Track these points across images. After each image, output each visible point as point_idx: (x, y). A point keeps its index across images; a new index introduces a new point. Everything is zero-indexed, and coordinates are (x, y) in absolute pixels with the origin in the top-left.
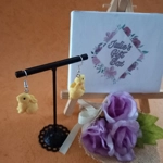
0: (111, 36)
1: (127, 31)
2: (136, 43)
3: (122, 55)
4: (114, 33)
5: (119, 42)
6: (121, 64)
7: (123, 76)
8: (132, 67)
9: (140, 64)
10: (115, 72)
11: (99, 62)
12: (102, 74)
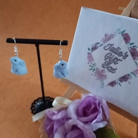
1: (127, 38)
2: (134, 54)
3: (116, 61)
4: (112, 36)
5: (115, 46)
6: (113, 70)
7: (112, 84)
8: (124, 78)
9: (133, 79)
10: (106, 76)
11: (93, 60)
12: (93, 73)
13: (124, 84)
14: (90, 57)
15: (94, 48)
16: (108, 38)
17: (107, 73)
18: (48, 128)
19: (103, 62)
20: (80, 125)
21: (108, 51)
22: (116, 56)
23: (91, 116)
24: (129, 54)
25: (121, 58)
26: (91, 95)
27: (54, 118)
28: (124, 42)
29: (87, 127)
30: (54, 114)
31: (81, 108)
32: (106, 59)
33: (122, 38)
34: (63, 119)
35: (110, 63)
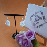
0: (37, 13)
1: (42, 13)
2: (44, 18)
3: (38, 20)
4: (38, 12)
5: (39, 16)
6: (37, 23)
7: (37, 27)
8: (41, 25)
10: (35, 25)
11: (32, 20)
12: (32, 24)
13: (41, 27)
14: (31, 19)
15: (32, 16)
16: (36, 13)
17: (36, 24)
18: (18, 39)
19: (35, 20)
20: (27, 39)
21: (36, 17)
22: (39, 18)
23: (30, 36)
24: (42, 18)
25: (40, 19)
26: (31, 30)
27: (20, 36)
28: (41, 14)
29: (29, 39)
30: (20, 35)
31: (28, 34)
32: (36, 19)
33: (41, 13)
34: (22, 37)
35: (37, 21)
